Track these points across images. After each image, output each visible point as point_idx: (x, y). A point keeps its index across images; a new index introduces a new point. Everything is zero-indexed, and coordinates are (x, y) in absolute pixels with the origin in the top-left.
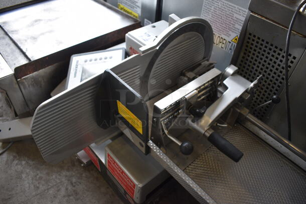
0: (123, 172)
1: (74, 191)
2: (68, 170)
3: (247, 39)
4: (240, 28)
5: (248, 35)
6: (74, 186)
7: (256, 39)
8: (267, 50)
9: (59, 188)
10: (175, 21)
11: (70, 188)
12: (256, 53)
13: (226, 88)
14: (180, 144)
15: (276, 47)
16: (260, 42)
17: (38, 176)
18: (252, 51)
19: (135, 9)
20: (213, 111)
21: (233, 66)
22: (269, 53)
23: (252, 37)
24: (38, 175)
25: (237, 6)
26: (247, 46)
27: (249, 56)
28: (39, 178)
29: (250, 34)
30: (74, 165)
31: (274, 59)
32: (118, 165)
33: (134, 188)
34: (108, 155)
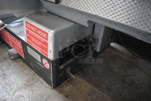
0: (37, 29)
32: (33, 26)
33: (47, 39)
34: (26, 23)
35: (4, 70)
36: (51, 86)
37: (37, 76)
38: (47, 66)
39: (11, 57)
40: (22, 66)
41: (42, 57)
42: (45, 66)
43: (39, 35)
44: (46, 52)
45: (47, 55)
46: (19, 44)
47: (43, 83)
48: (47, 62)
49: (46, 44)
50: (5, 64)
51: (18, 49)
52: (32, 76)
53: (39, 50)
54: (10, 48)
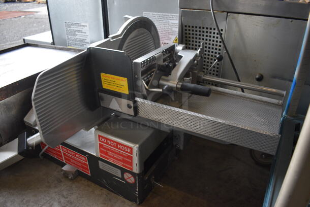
1: (68, 201)
2: (56, 187)
3: (184, 32)
4: (177, 30)
5: (185, 28)
6: (67, 198)
7: (191, 28)
8: (202, 33)
9: (51, 204)
11: (62, 200)
12: (195, 40)
13: (181, 57)
14: (161, 90)
15: (207, 28)
16: (195, 29)
17: (25, 201)
18: (191, 39)
19: (85, 46)
21: (180, 45)
22: (203, 35)
23: (188, 28)
24: (24, 199)
25: (169, 14)
26: (186, 37)
27: (190, 44)
29: (186, 26)
30: (60, 182)
31: (208, 38)
32: (111, 140)
33: (132, 153)
34: (100, 136)
35: (66, 196)
36: (136, 202)
37: (113, 194)
38: (131, 180)
39: (70, 178)
40: (88, 186)
41: (123, 171)
42: (129, 180)
43: (121, 150)
44: (130, 166)
45: (132, 169)
46: (84, 159)
47: (124, 202)
48: (130, 176)
49: (131, 158)
50: (63, 188)
51: (80, 164)
52: (107, 196)
53: (120, 164)
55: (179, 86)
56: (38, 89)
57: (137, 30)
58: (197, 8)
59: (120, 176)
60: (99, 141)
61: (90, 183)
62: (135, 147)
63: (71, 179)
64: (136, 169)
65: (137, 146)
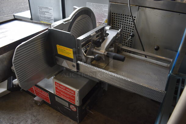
0: (66, 88)
1: (37, 119)
2: (30, 110)
3: (111, 17)
4: (107, 15)
5: (112, 14)
6: (36, 117)
7: (116, 15)
8: (122, 18)
9: (26, 120)
10: (76, 9)
11: (33, 118)
12: (118, 22)
13: (108, 34)
14: (94, 57)
15: (126, 15)
16: (118, 15)
17: (11, 118)
18: (116, 22)
20: (105, 43)
21: (108, 26)
22: (123, 20)
23: (114, 15)
24: (11, 117)
25: (103, 5)
26: (113, 20)
28: (12, 118)
29: (113, 13)
30: (32, 106)
31: (126, 22)
32: (62, 86)
33: (75, 94)
34: (56, 83)
35: (36, 116)
36: (77, 122)
37: (64, 116)
38: (74, 109)
39: (38, 104)
40: (49, 110)
41: (70, 104)
42: (73, 109)
43: (68, 92)
44: (73, 102)
45: (74, 103)
46: (47, 94)
47: (70, 121)
48: (74, 107)
49: (74, 97)
50: (34, 111)
51: (44, 97)
52: (60, 117)
53: (68, 100)
54: (35, 96)
55: (106, 54)
56: (16, 56)
57: (81, 16)
58: (120, 2)
59: (68, 106)
60: (56, 85)
61: (50, 108)
62: (77, 91)
63: (39, 106)
64: (77, 103)
65: (78, 90)
